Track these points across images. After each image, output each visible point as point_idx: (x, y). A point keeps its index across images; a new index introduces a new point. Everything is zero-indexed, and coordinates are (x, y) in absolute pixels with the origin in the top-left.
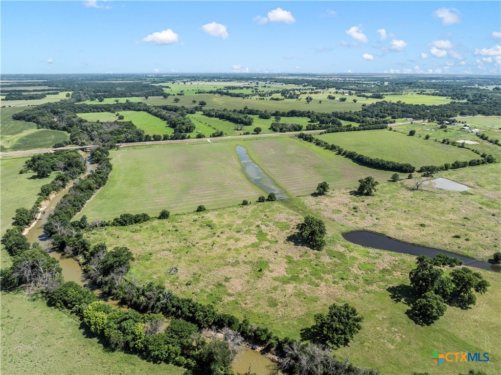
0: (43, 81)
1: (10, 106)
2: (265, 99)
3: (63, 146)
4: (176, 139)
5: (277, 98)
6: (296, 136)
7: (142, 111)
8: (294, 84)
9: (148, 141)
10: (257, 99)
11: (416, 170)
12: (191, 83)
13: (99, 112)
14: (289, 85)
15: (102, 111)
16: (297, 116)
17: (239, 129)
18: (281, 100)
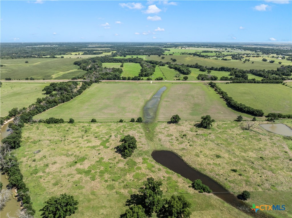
0: (111, 45)
1: (81, 58)
2: (218, 59)
3: (77, 79)
4: (135, 80)
5: (225, 59)
6: (208, 83)
8: (250, 50)
9: (119, 80)
10: (213, 59)
11: (264, 115)
12: (185, 48)
13: (116, 62)
14: (247, 51)
15: (118, 62)
16: (225, 71)
17: (177, 76)
18: (228, 60)
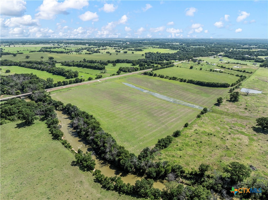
4: (77, 82)
6: (142, 74)
7: (13, 65)
10: (76, 54)
11: (230, 86)
12: (14, 46)
16: (121, 62)
18: (92, 54)
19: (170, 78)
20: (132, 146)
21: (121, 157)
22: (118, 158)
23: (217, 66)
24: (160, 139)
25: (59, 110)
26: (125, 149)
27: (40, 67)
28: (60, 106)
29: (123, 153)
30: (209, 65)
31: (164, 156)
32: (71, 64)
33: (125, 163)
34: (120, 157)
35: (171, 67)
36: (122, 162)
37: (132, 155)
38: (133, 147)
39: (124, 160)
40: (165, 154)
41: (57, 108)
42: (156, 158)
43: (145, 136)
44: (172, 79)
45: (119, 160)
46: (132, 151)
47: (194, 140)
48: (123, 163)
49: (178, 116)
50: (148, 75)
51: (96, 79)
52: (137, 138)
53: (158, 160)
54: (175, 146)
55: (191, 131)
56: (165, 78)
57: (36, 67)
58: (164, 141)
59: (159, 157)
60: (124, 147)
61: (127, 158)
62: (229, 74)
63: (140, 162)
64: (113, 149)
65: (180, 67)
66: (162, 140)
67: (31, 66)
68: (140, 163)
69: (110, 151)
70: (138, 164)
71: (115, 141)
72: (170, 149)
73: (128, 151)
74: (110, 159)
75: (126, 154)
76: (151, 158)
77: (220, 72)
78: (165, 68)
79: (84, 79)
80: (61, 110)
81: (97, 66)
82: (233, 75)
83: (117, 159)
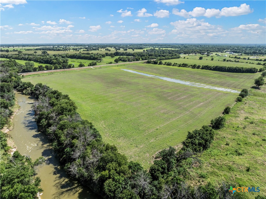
6: (145, 62)
19: (179, 65)
20: (134, 145)
21: (107, 172)
22: (99, 175)
23: (230, 57)
24: (191, 132)
25: (26, 95)
26: (119, 151)
27: (26, 58)
28: (28, 88)
29: (112, 161)
30: (220, 57)
31: (210, 170)
32: (64, 55)
33: (115, 190)
34: (103, 173)
35: (177, 58)
36: (109, 186)
37: (135, 167)
38: (137, 148)
39: (114, 180)
40: (210, 164)
41: (24, 92)
42: (191, 174)
43: (158, 128)
44: (182, 66)
45: (102, 180)
46: (135, 155)
47: (254, 134)
48: (110, 191)
49: (206, 100)
50: (152, 63)
51: (88, 66)
52: (144, 131)
53: (198, 179)
54: (223, 145)
55: (239, 119)
56: (173, 65)
57: (23, 58)
58: (199, 134)
59: (199, 171)
60: (115, 147)
61: (122, 174)
62: (247, 63)
63: (155, 186)
64: (89, 151)
65: (188, 58)
66: (196, 132)
67: (18, 57)
68: (156, 188)
69: (83, 157)
70: (152, 191)
71: (99, 135)
72: (215, 151)
73: (124, 158)
74: (82, 176)
75: (120, 165)
76: (181, 173)
77: (236, 62)
78: (170, 59)
79: (73, 66)
80: (29, 94)
81: (92, 56)
82: (253, 64)
83: (96, 177)
